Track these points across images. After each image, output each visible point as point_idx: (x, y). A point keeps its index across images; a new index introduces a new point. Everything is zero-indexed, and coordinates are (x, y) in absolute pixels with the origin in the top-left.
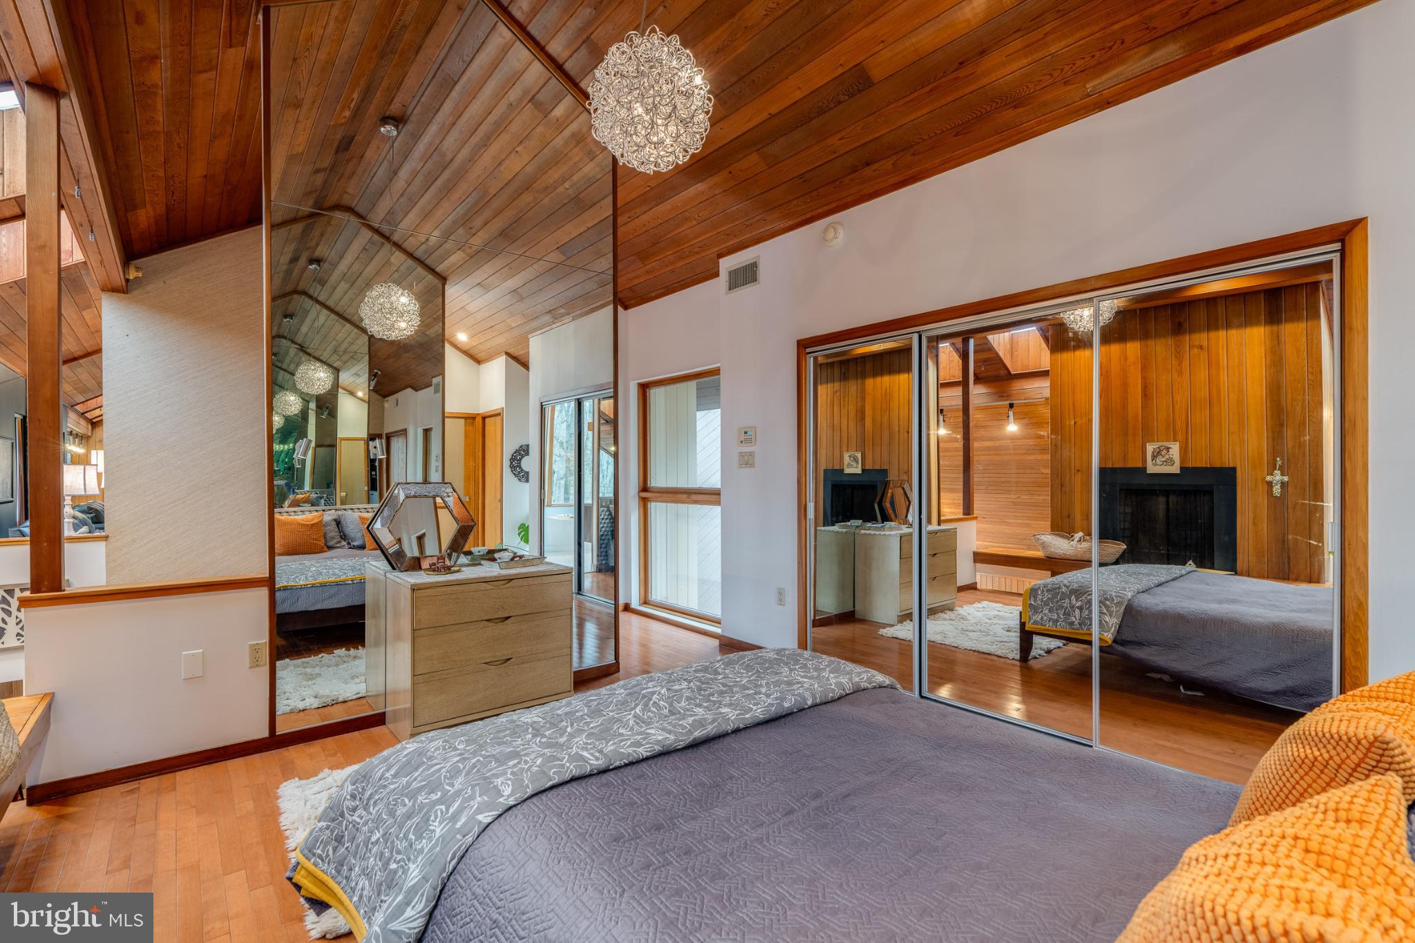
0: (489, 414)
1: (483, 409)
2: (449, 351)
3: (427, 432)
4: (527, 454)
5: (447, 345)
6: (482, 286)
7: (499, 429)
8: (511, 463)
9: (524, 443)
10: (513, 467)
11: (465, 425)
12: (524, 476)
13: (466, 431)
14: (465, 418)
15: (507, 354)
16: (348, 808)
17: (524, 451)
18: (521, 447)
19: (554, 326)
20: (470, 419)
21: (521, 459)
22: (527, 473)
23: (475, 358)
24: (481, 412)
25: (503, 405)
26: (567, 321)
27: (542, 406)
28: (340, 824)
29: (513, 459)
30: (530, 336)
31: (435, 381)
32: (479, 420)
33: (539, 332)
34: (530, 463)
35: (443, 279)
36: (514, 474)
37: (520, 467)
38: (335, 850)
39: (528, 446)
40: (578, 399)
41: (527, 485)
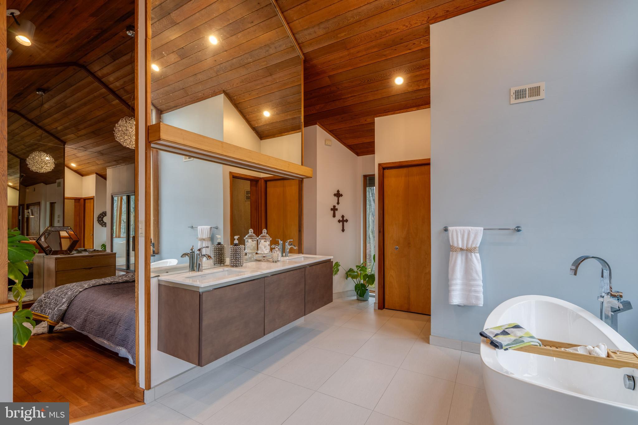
0: (87, 198)
1: (84, 196)
2: (67, 171)
3: (52, 205)
4: (106, 216)
5: (66, 168)
6: (84, 148)
7: (92, 204)
8: (98, 219)
9: (104, 211)
10: (99, 221)
11: (75, 202)
12: (103, 224)
13: (75, 205)
14: (75, 199)
15: (97, 174)
16: (43, 299)
17: (104, 214)
18: (103, 212)
19: (118, 166)
20: (77, 200)
21: (103, 218)
22: (106, 223)
23: (80, 173)
24: (83, 197)
25: (94, 195)
26: (123, 165)
27: (112, 197)
28: (42, 303)
29: (99, 217)
30: (107, 168)
31: (57, 181)
32: (82, 201)
33: (111, 167)
34: (107, 219)
35: (64, 143)
36: (100, 224)
37: (103, 221)
38: (40, 308)
39: (106, 212)
40: (128, 195)
41: (106, 228)
